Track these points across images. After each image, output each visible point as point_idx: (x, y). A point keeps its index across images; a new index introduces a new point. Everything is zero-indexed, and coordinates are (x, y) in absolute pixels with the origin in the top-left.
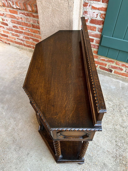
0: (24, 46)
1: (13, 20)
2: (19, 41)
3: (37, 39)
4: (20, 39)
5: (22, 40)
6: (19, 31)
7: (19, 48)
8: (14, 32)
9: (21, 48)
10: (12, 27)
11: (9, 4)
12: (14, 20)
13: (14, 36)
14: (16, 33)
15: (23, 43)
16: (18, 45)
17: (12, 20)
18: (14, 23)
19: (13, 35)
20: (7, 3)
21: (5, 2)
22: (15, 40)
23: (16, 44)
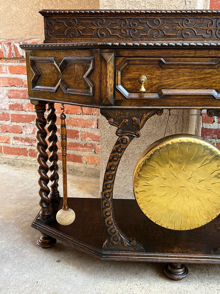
0: (29, 158)
1: (13, 90)
2: (20, 144)
3: (74, 128)
4: (22, 139)
5: (27, 140)
6: (26, 115)
7: (13, 165)
8: (8, 123)
9: (21, 164)
10: (7, 108)
11: (13, 51)
12: (17, 91)
13: (7, 132)
14: (14, 124)
15: (28, 148)
16: (12, 157)
17: (11, 91)
18: (17, 97)
19: (3, 132)
20: (8, 50)
21: (6, 46)
22: (7, 145)
23: (9, 156)
